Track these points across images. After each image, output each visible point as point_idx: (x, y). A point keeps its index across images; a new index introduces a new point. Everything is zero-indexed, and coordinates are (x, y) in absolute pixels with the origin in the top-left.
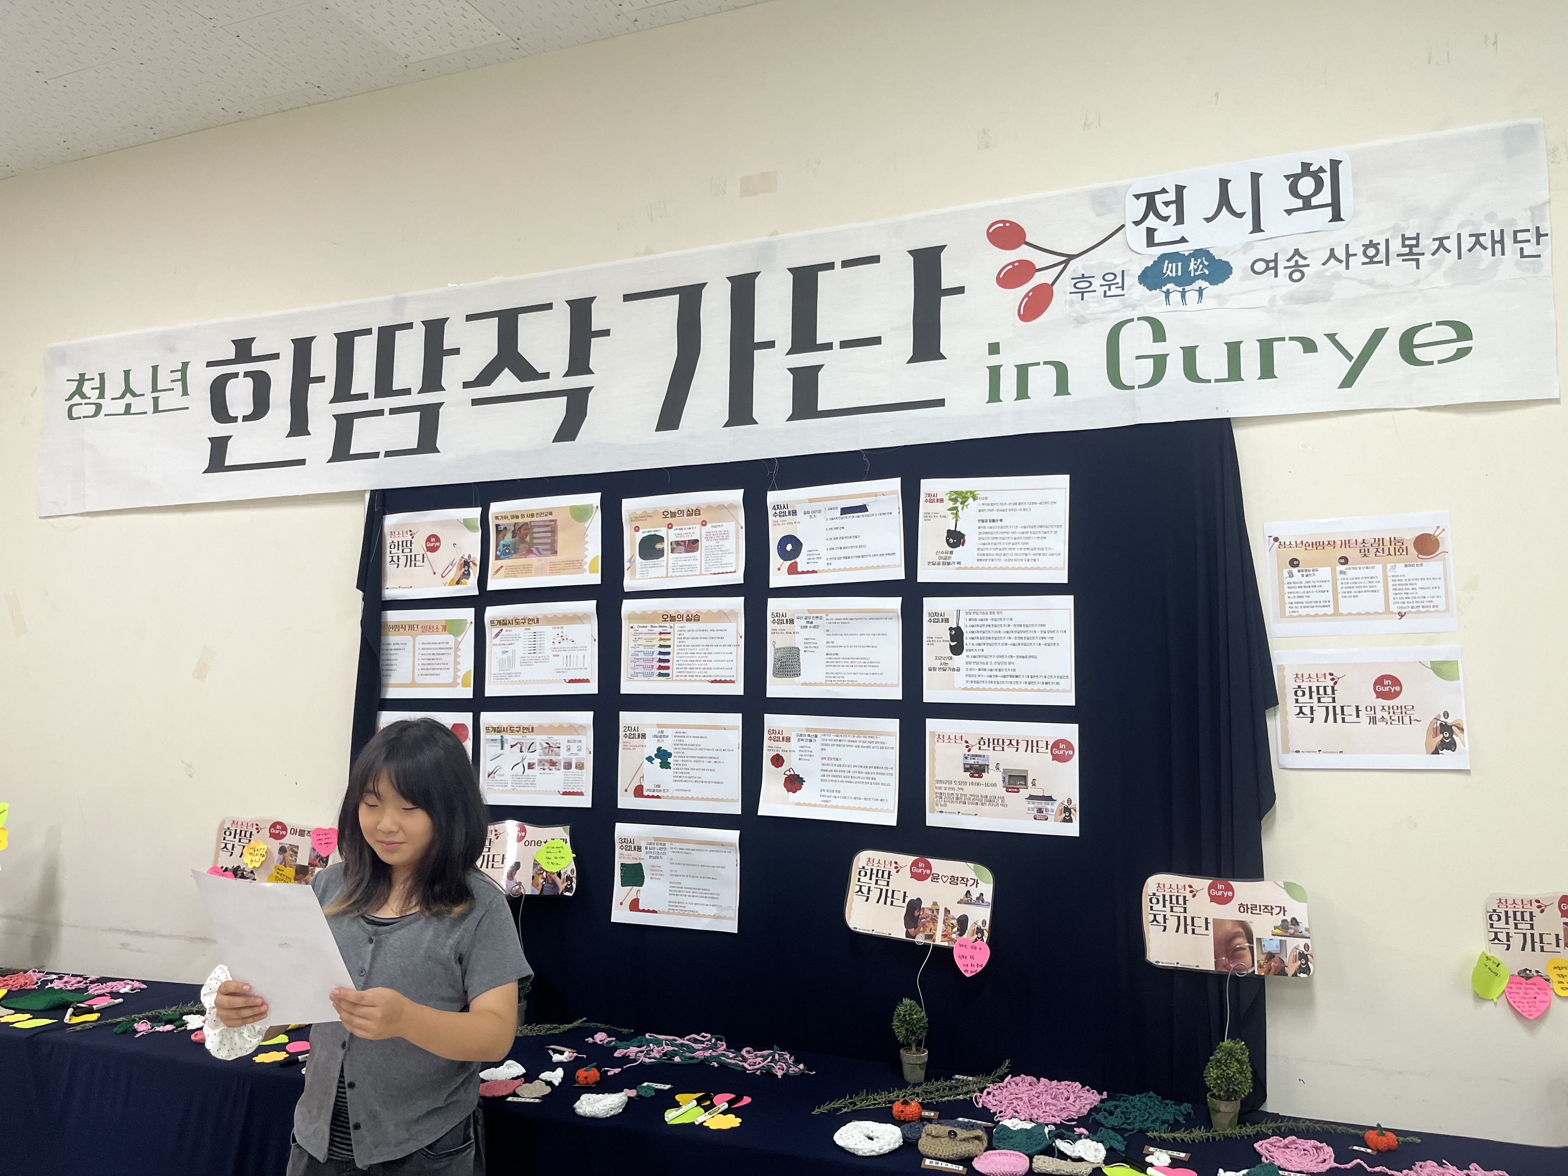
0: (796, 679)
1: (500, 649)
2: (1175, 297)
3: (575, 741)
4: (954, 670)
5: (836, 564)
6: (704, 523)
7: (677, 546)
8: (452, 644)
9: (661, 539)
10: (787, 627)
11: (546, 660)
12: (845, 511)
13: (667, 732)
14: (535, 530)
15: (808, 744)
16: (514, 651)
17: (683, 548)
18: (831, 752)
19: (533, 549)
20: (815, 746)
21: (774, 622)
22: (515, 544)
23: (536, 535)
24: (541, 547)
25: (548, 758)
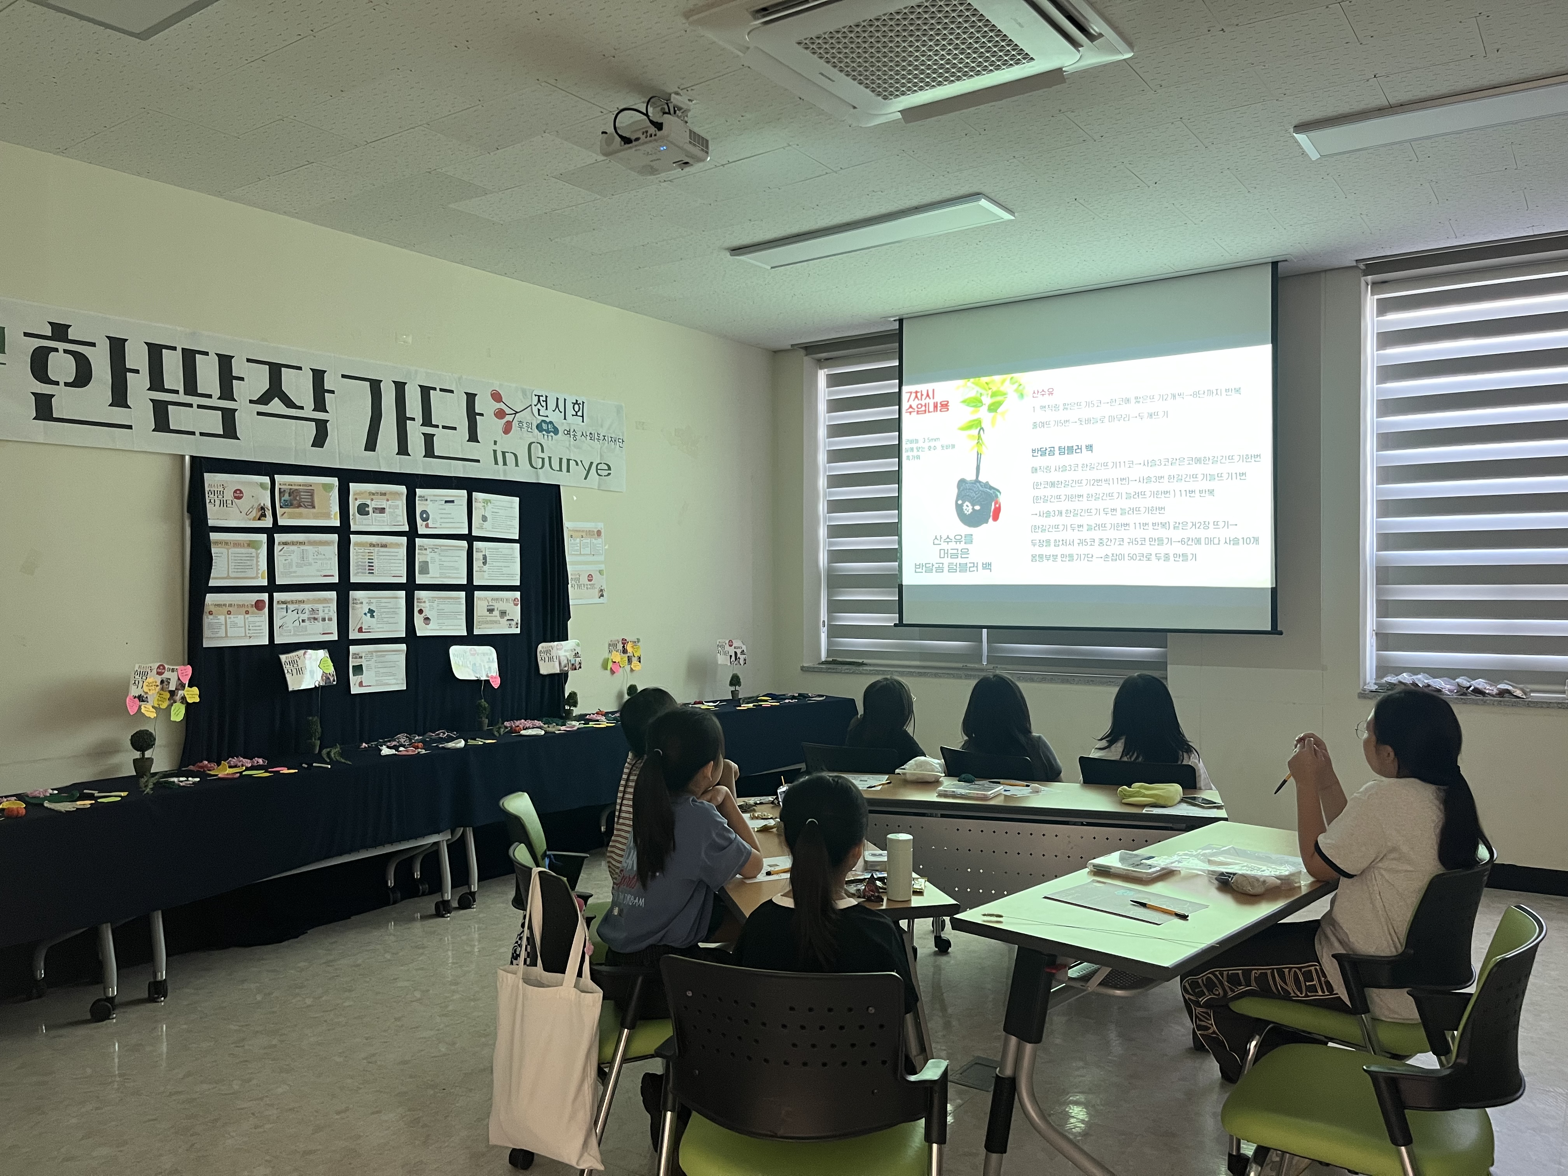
0: (428, 575)
1: (283, 558)
2: (546, 436)
3: (327, 607)
4: (483, 571)
5: (444, 525)
6: (388, 500)
7: (375, 510)
8: (254, 554)
9: (368, 506)
10: (424, 552)
11: (310, 564)
12: (446, 502)
13: (372, 600)
14: (302, 494)
15: (432, 604)
16: (291, 560)
17: (378, 511)
18: (441, 607)
19: (302, 504)
20: (435, 605)
21: (419, 549)
22: (291, 500)
23: (302, 497)
24: (306, 504)
25: (313, 616)
